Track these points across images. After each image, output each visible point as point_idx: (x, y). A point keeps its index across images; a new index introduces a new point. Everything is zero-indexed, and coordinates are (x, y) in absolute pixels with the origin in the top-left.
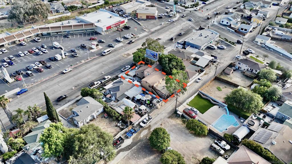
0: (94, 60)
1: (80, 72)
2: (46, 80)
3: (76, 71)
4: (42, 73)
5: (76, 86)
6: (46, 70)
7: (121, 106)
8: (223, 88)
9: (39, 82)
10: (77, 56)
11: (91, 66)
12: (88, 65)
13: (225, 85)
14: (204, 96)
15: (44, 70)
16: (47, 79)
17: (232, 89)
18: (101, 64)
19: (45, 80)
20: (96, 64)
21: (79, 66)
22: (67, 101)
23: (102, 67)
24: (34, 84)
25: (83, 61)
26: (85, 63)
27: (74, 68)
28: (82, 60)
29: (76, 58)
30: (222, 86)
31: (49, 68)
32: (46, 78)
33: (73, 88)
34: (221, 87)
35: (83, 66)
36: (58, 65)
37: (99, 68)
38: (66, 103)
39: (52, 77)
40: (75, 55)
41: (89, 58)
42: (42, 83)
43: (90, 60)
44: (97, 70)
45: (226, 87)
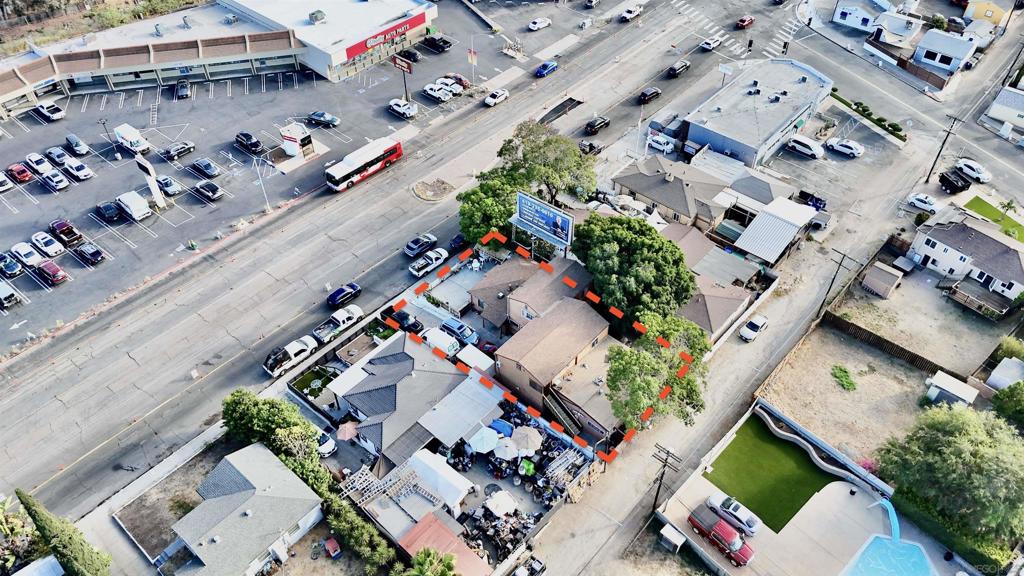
0: (294, 214)
1: (228, 286)
2: (77, 329)
3: (212, 278)
4: (62, 288)
5: (207, 363)
6: (78, 271)
7: (402, 498)
8: (861, 374)
9: (46, 341)
10: (216, 196)
11: (278, 252)
12: (263, 246)
13: (871, 359)
14: (781, 428)
15: (70, 275)
16: (81, 321)
17: (901, 382)
18: (321, 239)
19: (70, 327)
20: (296, 242)
21: (225, 249)
22: (163, 447)
23: (324, 256)
24: (24, 353)
25: (243, 225)
26: (252, 233)
27: (205, 259)
28: (238, 217)
29: (213, 206)
30: (856, 363)
31: (93, 264)
32: (78, 315)
33: (195, 374)
34: (850, 367)
35: (241, 249)
36: (134, 247)
37: (312, 262)
38: (159, 459)
39: (104, 309)
40: (210, 194)
41: (268, 207)
42: (60, 342)
43: (272, 214)
44: (302, 273)
45: (872, 370)
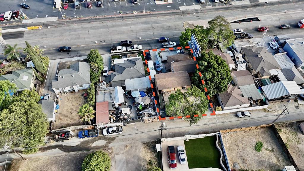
0: (149, 16)
1: (120, 26)
4: (89, 9)
6: (95, 7)
7: (106, 94)
8: (267, 149)
9: (78, 19)
11: (137, 23)
12: (136, 20)
13: (275, 148)
14: (218, 144)
18: (150, 25)
19: (84, 18)
21: (127, 17)
23: (147, 30)
24: (72, 20)
25: (136, 13)
26: (136, 16)
27: (121, 17)
28: (136, 10)
30: (268, 145)
31: (99, 7)
33: (96, 42)
34: (265, 145)
36: (109, 7)
37: (142, 30)
38: (77, 56)
39: (93, 18)
43: (144, 13)
44: (138, 31)
45: (272, 151)
